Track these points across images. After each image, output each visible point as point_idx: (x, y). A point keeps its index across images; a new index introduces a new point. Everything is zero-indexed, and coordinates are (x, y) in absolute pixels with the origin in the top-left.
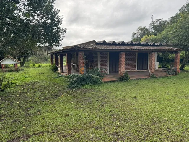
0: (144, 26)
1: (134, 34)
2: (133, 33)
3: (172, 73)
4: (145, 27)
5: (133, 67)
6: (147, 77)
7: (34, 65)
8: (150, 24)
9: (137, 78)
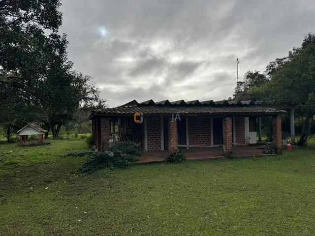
0: (255, 71)
1: (240, 83)
2: (238, 83)
3: (270, 151)
4: (257, 73)
5: (206, 139)
6: (218, 157)
7: (76, 136)
8: (267, 67)
9: (201, 158)
